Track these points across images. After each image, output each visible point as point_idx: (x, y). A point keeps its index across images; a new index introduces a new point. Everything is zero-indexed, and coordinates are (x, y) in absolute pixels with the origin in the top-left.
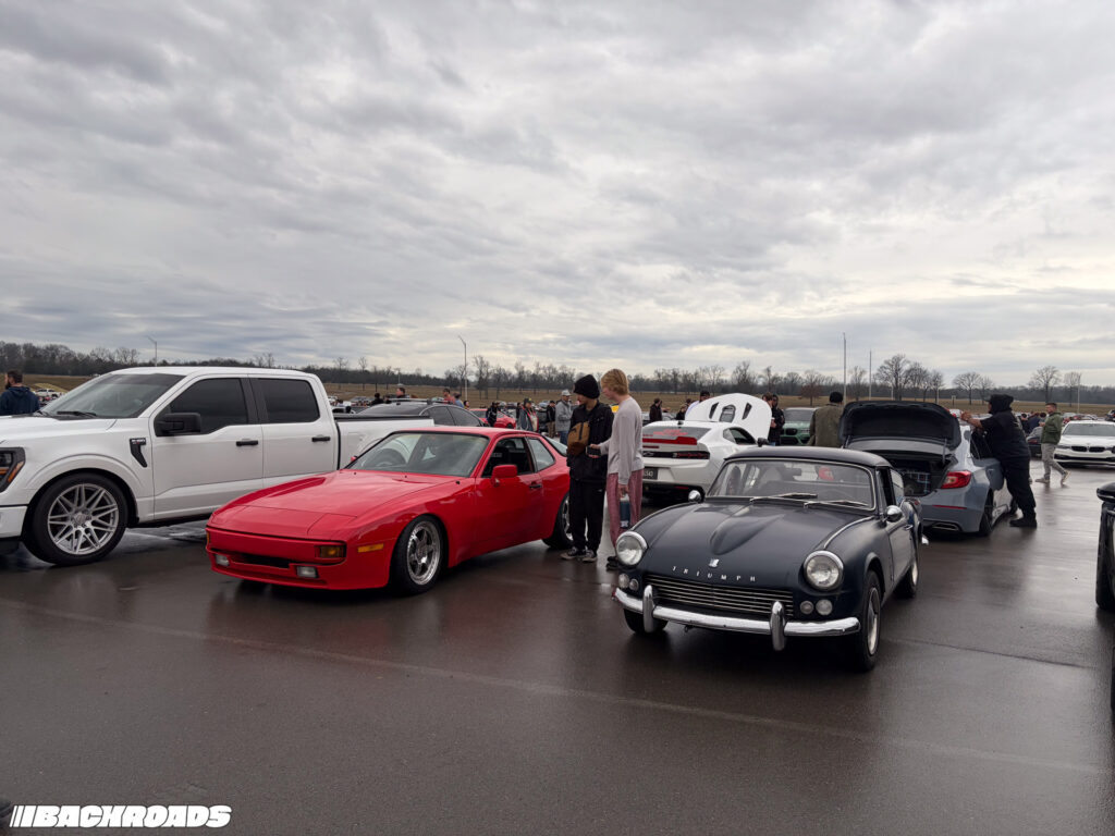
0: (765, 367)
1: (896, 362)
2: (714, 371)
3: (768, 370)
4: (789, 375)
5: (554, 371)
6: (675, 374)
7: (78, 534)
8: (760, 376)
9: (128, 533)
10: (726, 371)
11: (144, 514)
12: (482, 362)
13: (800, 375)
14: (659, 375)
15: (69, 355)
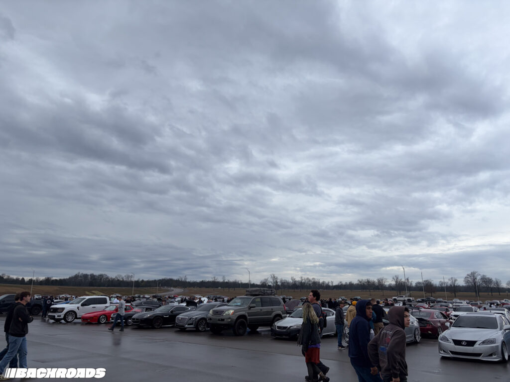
1: (473, 274)
5: (310, 281)
7: (70, 319)
9: (75, 320)
11: (78, 317)
12: (274, 277)
14: (360, 282)
15: (107, 278)
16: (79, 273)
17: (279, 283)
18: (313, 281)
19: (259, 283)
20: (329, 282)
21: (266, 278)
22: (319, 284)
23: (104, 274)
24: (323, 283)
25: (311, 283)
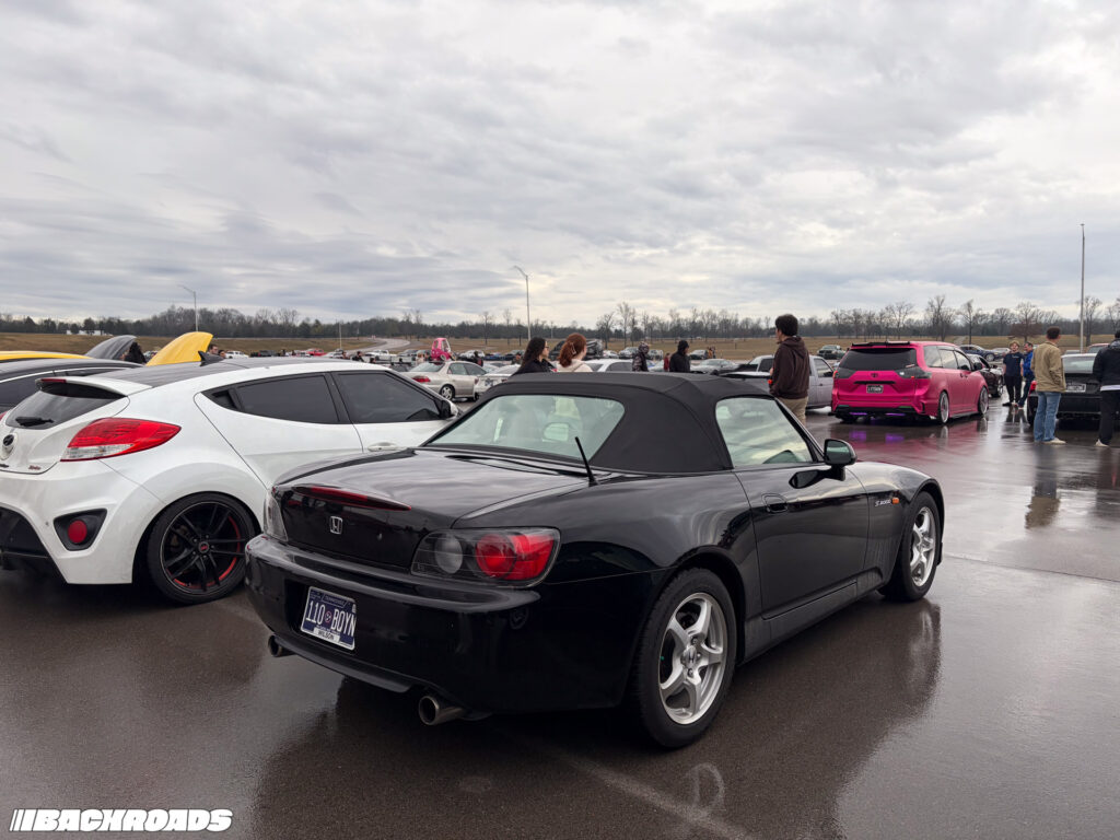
0: (965, 302)
2: (900, 309)
3: (969, 305)
4: (997, 311)
5: (714, 317)
6: (857, 316)
8: (958, 313)
10: (915, 309)
12: (627, 310)
13: (1012, 311)
14: (837, 318)
15: (241, 318)
16: (173, 307)
17: (640, 325)
18: (721, 317)
19: (593, 327)
20: (759, 321)
21: (608, 313)
22: (735, 326)
23: (232, 310)
24: (746, 322)
25: (716, 322)
